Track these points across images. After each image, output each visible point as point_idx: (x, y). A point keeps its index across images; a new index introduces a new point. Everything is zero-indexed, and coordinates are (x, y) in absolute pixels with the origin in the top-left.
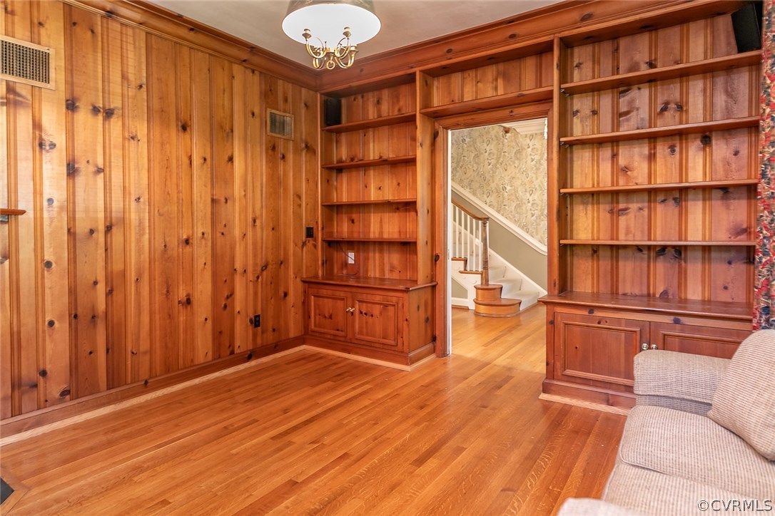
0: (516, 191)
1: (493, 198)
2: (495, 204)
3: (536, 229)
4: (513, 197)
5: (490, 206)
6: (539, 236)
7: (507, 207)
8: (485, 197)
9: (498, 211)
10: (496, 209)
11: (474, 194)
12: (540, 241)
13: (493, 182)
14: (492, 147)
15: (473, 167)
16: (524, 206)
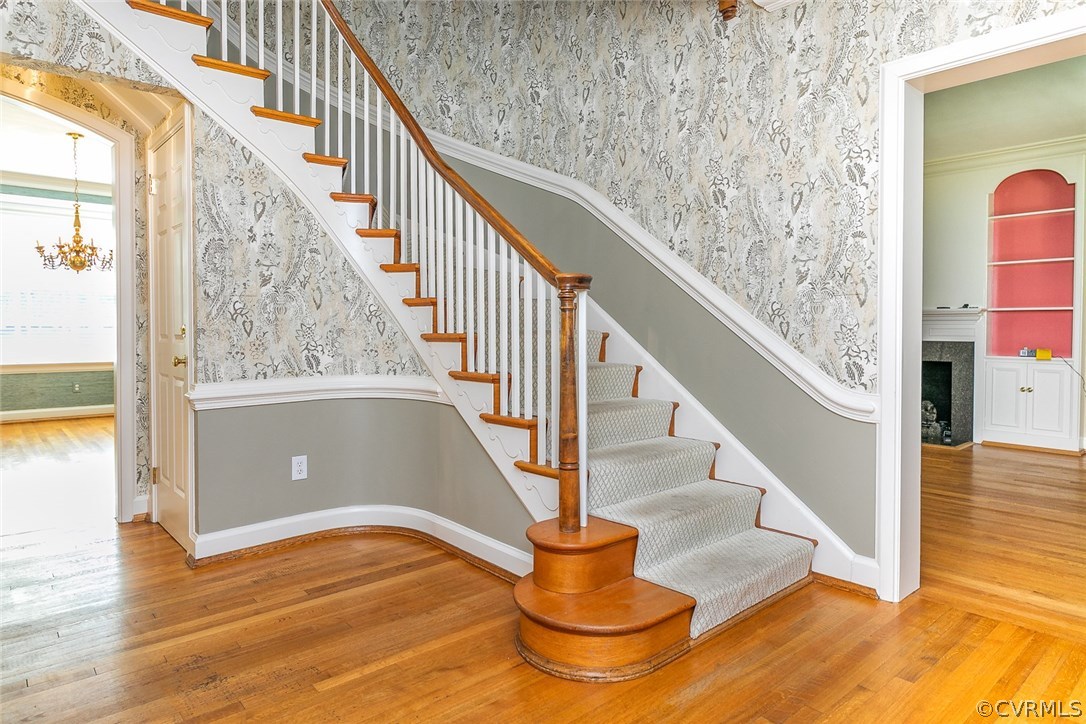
0: (752, 200)
1: (690, 230)
2: (694, 246)
3: (811, 323)
4: (745, 222)
5: (681, 253)
6: (820, 349)
7: (725, 255)
8: (670, 226)
9: (703, 270)
10: (696, 262)
11: (644, 222)
12: (823, 367)
13: (691, 179)
14: (691, 72)
15: (642, 140)
16: (776, 248)
